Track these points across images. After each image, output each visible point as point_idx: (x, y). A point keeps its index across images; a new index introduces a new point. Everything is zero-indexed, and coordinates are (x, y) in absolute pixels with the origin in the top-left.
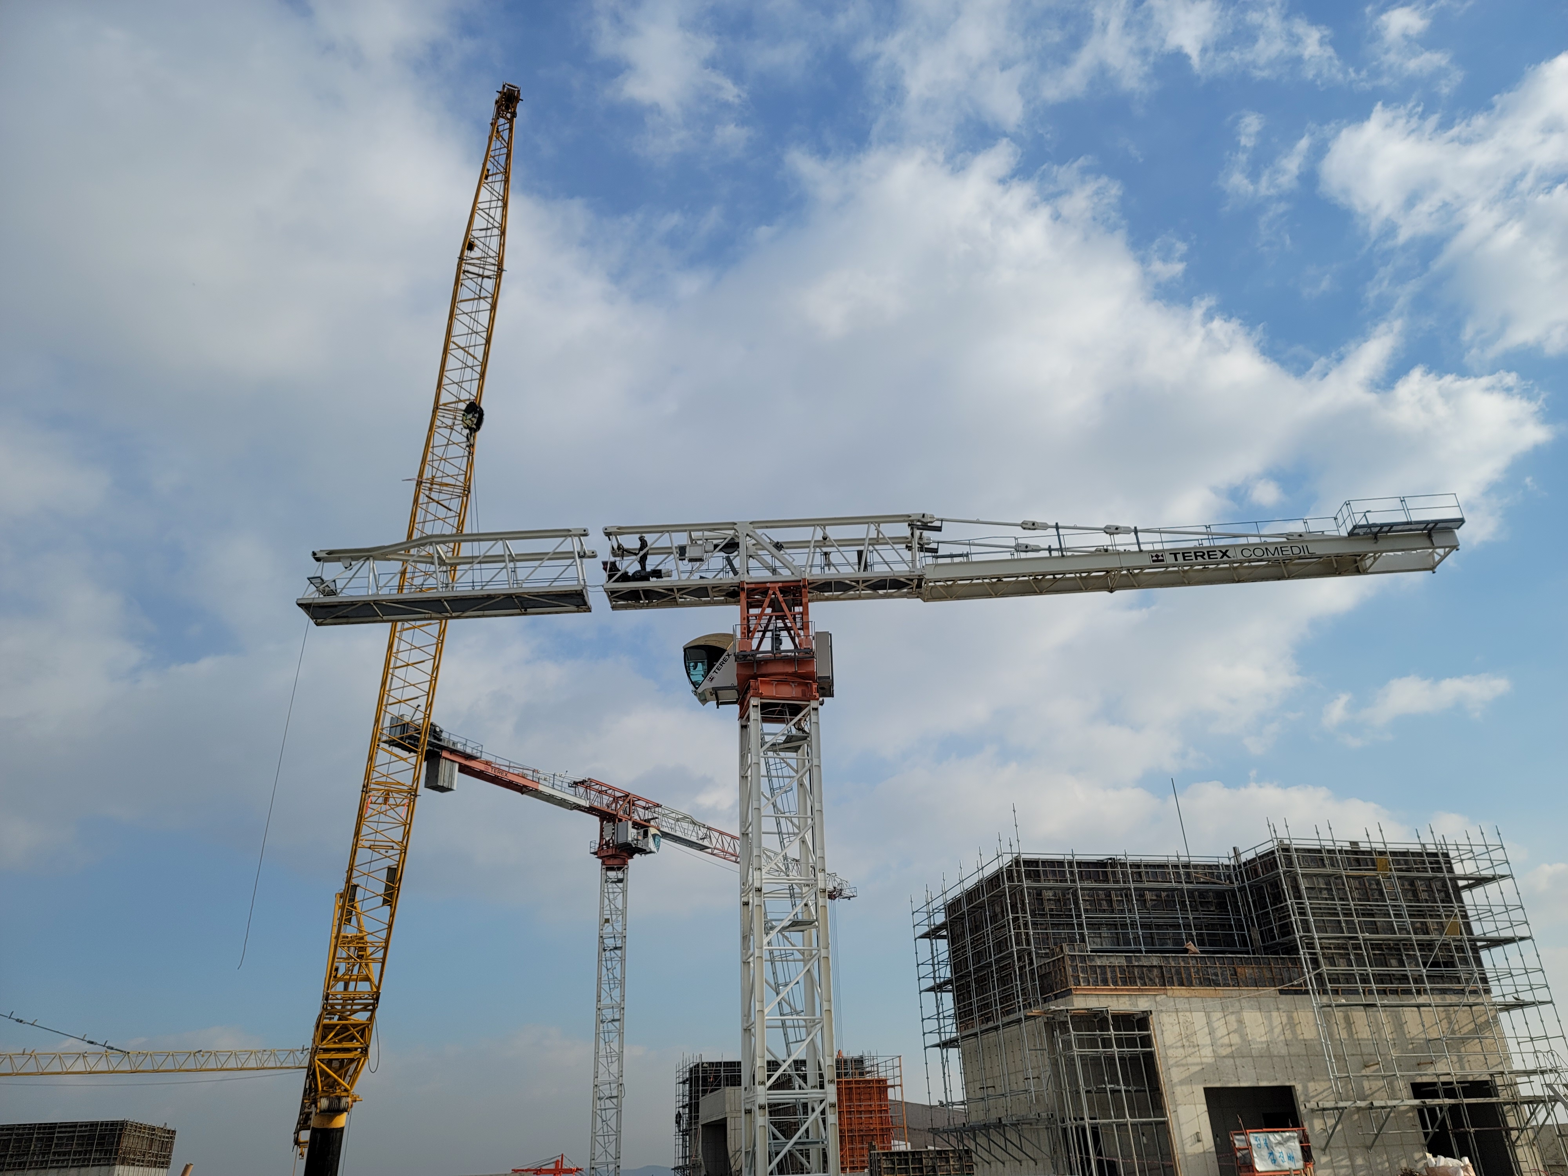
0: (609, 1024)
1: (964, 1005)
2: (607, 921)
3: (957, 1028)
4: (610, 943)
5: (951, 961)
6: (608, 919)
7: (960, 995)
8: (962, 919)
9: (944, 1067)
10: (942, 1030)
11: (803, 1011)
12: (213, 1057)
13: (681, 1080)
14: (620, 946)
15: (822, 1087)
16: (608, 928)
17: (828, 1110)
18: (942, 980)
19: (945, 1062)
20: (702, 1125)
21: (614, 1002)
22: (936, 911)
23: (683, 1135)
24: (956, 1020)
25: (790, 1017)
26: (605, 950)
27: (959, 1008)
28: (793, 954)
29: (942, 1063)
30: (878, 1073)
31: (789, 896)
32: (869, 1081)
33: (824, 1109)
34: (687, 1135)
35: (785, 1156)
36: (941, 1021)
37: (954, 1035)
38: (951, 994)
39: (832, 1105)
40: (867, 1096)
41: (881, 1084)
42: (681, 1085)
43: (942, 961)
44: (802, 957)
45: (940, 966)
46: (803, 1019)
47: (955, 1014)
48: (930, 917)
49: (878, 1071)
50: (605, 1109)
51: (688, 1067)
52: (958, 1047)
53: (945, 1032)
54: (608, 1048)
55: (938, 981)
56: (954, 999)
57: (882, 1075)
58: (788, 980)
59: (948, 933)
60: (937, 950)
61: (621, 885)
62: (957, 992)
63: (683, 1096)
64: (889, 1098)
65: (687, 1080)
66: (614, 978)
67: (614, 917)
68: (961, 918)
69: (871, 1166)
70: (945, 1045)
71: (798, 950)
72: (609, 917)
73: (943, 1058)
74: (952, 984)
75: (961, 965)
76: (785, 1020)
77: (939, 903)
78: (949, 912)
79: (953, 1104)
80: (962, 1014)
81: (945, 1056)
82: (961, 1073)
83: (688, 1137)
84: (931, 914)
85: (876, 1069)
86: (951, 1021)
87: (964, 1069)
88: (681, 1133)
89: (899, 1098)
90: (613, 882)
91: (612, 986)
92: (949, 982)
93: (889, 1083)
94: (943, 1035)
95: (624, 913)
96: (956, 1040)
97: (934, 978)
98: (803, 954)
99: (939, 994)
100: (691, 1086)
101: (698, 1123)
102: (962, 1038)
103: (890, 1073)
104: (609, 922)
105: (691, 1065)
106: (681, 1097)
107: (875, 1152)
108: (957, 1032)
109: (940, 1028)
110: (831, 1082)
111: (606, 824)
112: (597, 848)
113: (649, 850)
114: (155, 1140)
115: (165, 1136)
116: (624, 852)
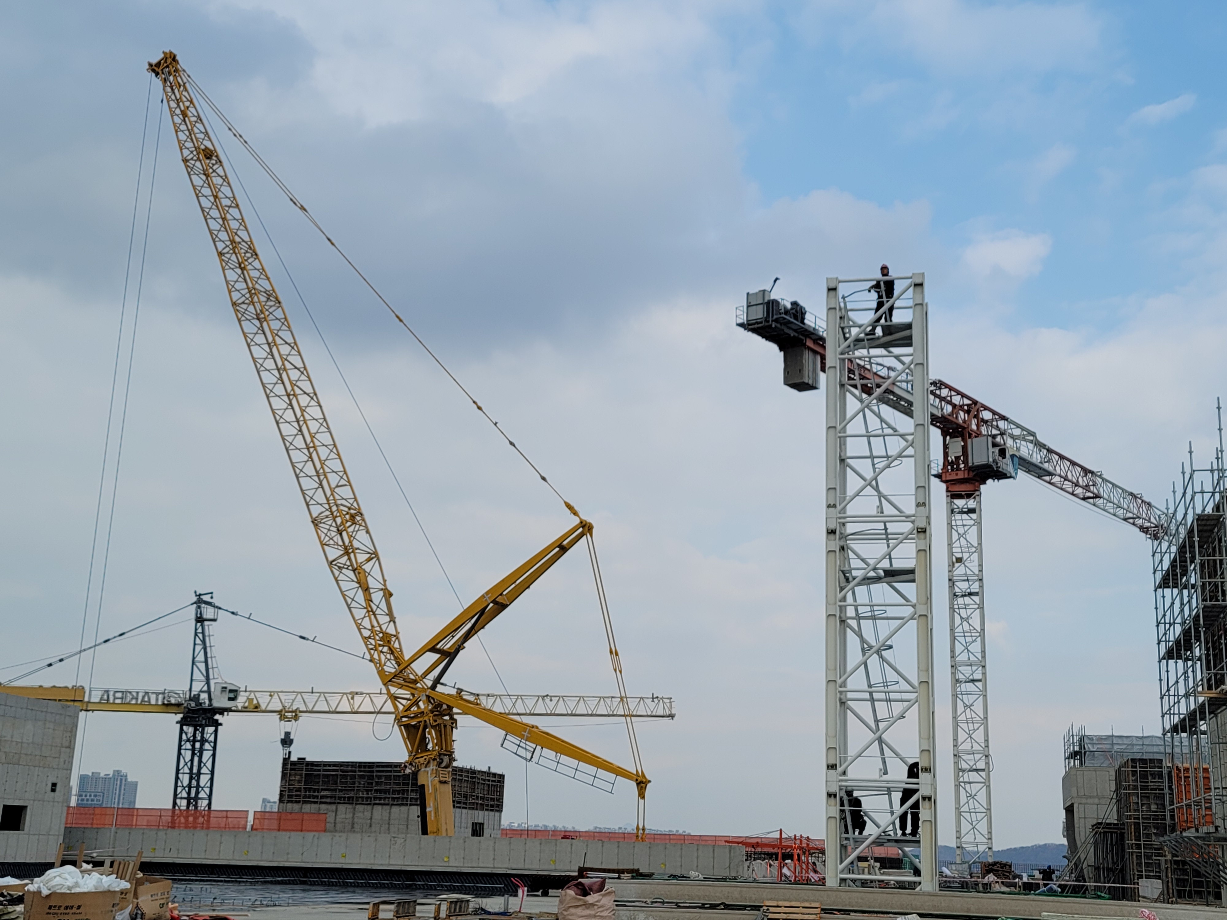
0: (970, 683)
2: (959, 560)
4: (962, 586)
6: (961, 557)
14: (977, 591)
16: (960, 570)
21: (973, 658)
26: (958, 595)
50: (970, 783)
54: (969, 711)
61: (973, 516)
66: (972, 629)
67: (967, 555)
90: (962, 512)
91: (970, 639)
95: (979, 548)
111: (951, 438)
112: (940, 471)
113: (1005, 474)
114: (478, 783)
115: (489, 781)
116: (975, 476)
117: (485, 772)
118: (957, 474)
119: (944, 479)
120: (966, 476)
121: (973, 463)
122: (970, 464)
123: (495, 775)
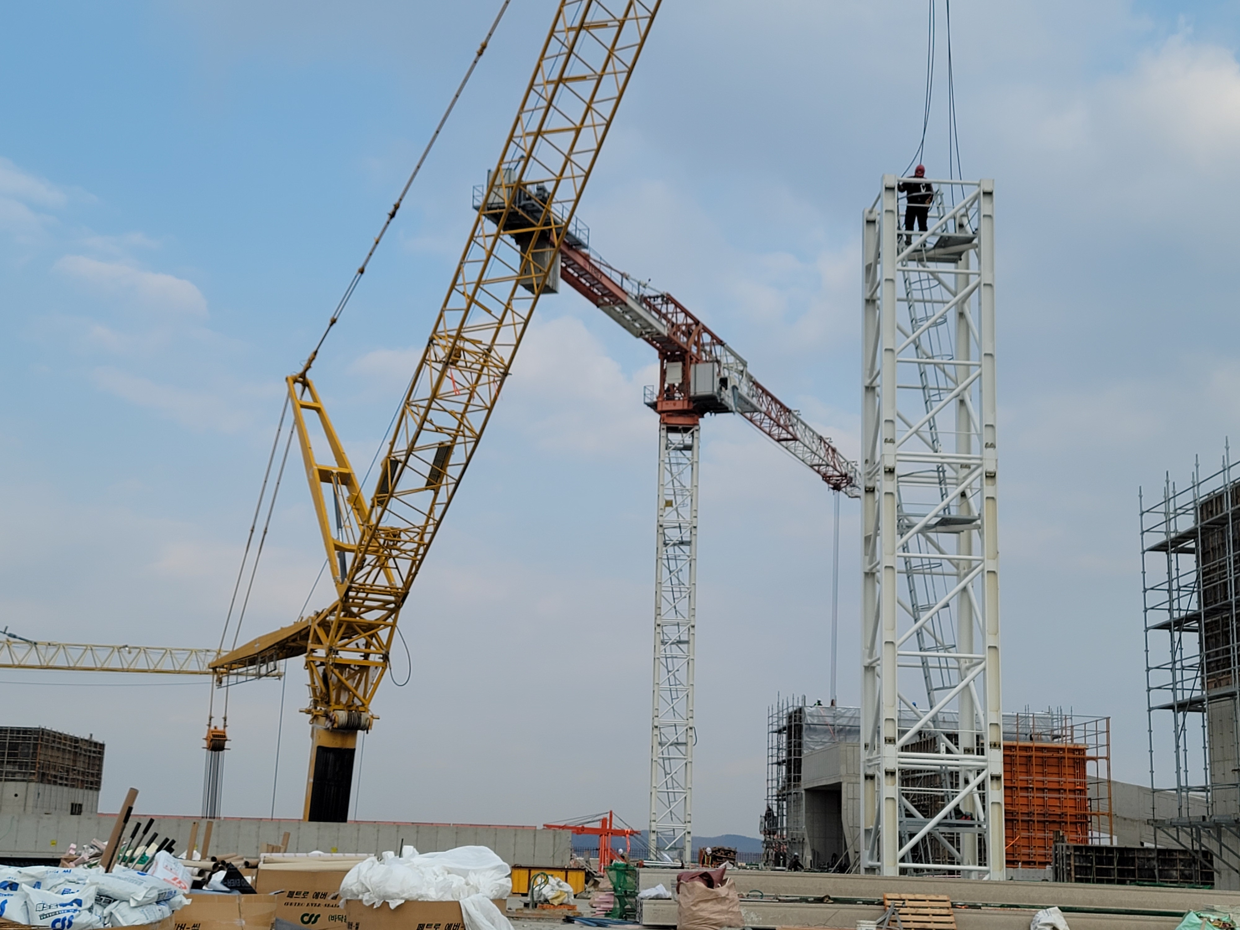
0: (674, 646)
1: (1217, 652)
2: (669, 504)
3: (1203, 684)
4: (674, 535)
5: (1199, 587)
6: (671, 502)
7: (1211, 637)
8: (1224, 525)
9: (1178, 738)
10: (1179, 686)
11: (954, 646)
12: (142, 655)
13: (775, 728)
14: (688, 539)
15: (981, 752)
16: (670, 516)
17: (989, 784)
18: (1183, 614)
19: (1179, 732)
20: (806, 790)
21: (680, 618)
22: (1179, 511)
23: (778, 800)
24: (1202, 673)
25: (935, 654)
26: (666, 544)
27: (1208, 656)
28: (941, 565)
29: (1176, 731)
30: (1072, 739)
31: (937, 480)
32: (1058, 750)
33: (983, 781)
34: (784, 800)
35: (924, 839)
36: (1178, 673)
37: (1197, 694)
38: (1197, 634)
39: (995, 778)
40: (1055, 770)
41: (1076, 755)
42: (776, 734)
43: (1185, 586)
44: (955, 570)
45: (1181, 594)
46: (955, 658)
47: (1201, 663)
48: (1170, 520)
49: (1072, 735)
50: (669, 759)
51: (785, 712)
52: (1203, 710)
53: (1183, 689)
54: (672, 678)
55: (1176, 615)
56: (1201, 643)
57: (1079, 742)
58: (932, 601)
59: (1197, 545)
60: (1177, 569)
61: (688, 453)
62: (1206, 631)
63: (779, 749)
64: (1088, 773)
65: (784, 729)
66: (681, 583)
67: (679, 499)
68: (1222, 522)
69: (1056, 863)
70: (1183, 707)
71: (949, 560)
72: (672, 498)
73: (1176, 726)
74: (1199, 621)
75: (1216, 594)
76: (926, 656)
77: (1185, 499)
78: (1202, 513)
79: (1189, 789)
80: (1213, 665)
81: (1180, 723)
82: (1205, 748)
83: (785, 803)
84: (1172, 516)
85: (1069, 733)
86: (1193, 674)
87: (1209, 742)
88: (776, 798)
89: (1103, 775)
90: (676, 449)
91: (677, 595)
92: (1196, 617)
93: (1088, 753)
94: (1179, 693)
95: (693, 493)
96: (1201, 701)
97: (1170, 610)
98: (957, 567)
99: (1177, 634)
100: (789, 737)
101: (799, 786)
102: (1210, 699)
103: (1091, 740)
104: (671, 505)
105: (790, 710)
106: (775, 751)
107: (1064, 845)
108: (1203, 689)
109: (1175, 683)
110: (994, 745)
111: (668, 361)
112: (655, 400)
113: (727, 408)
114: (80, 754)
115: (90, 751)
116: (694, 407)
117: (86, 741)
118: (675, 405)
119: (659, 408)
120: (686, 407)
121: (695, 393)
122: (692, 394)
123: (96, 744)
